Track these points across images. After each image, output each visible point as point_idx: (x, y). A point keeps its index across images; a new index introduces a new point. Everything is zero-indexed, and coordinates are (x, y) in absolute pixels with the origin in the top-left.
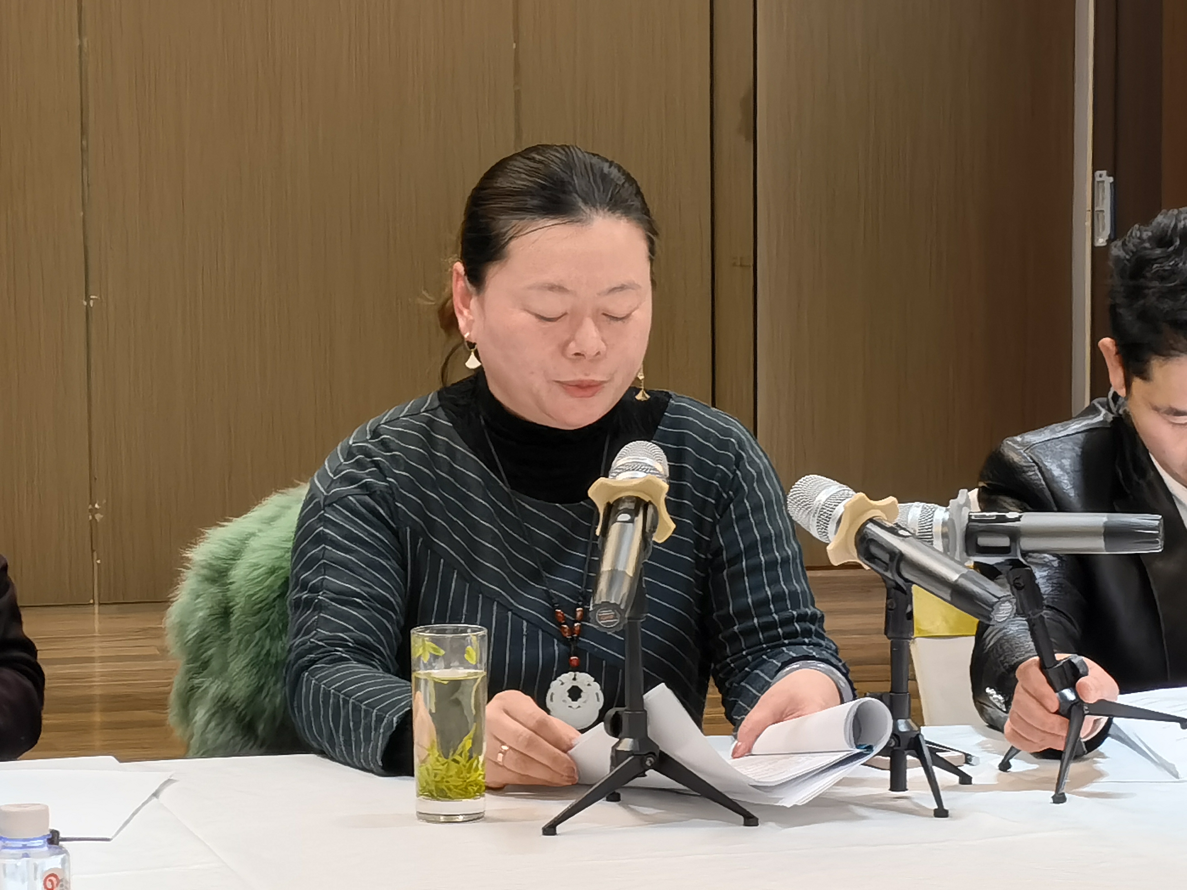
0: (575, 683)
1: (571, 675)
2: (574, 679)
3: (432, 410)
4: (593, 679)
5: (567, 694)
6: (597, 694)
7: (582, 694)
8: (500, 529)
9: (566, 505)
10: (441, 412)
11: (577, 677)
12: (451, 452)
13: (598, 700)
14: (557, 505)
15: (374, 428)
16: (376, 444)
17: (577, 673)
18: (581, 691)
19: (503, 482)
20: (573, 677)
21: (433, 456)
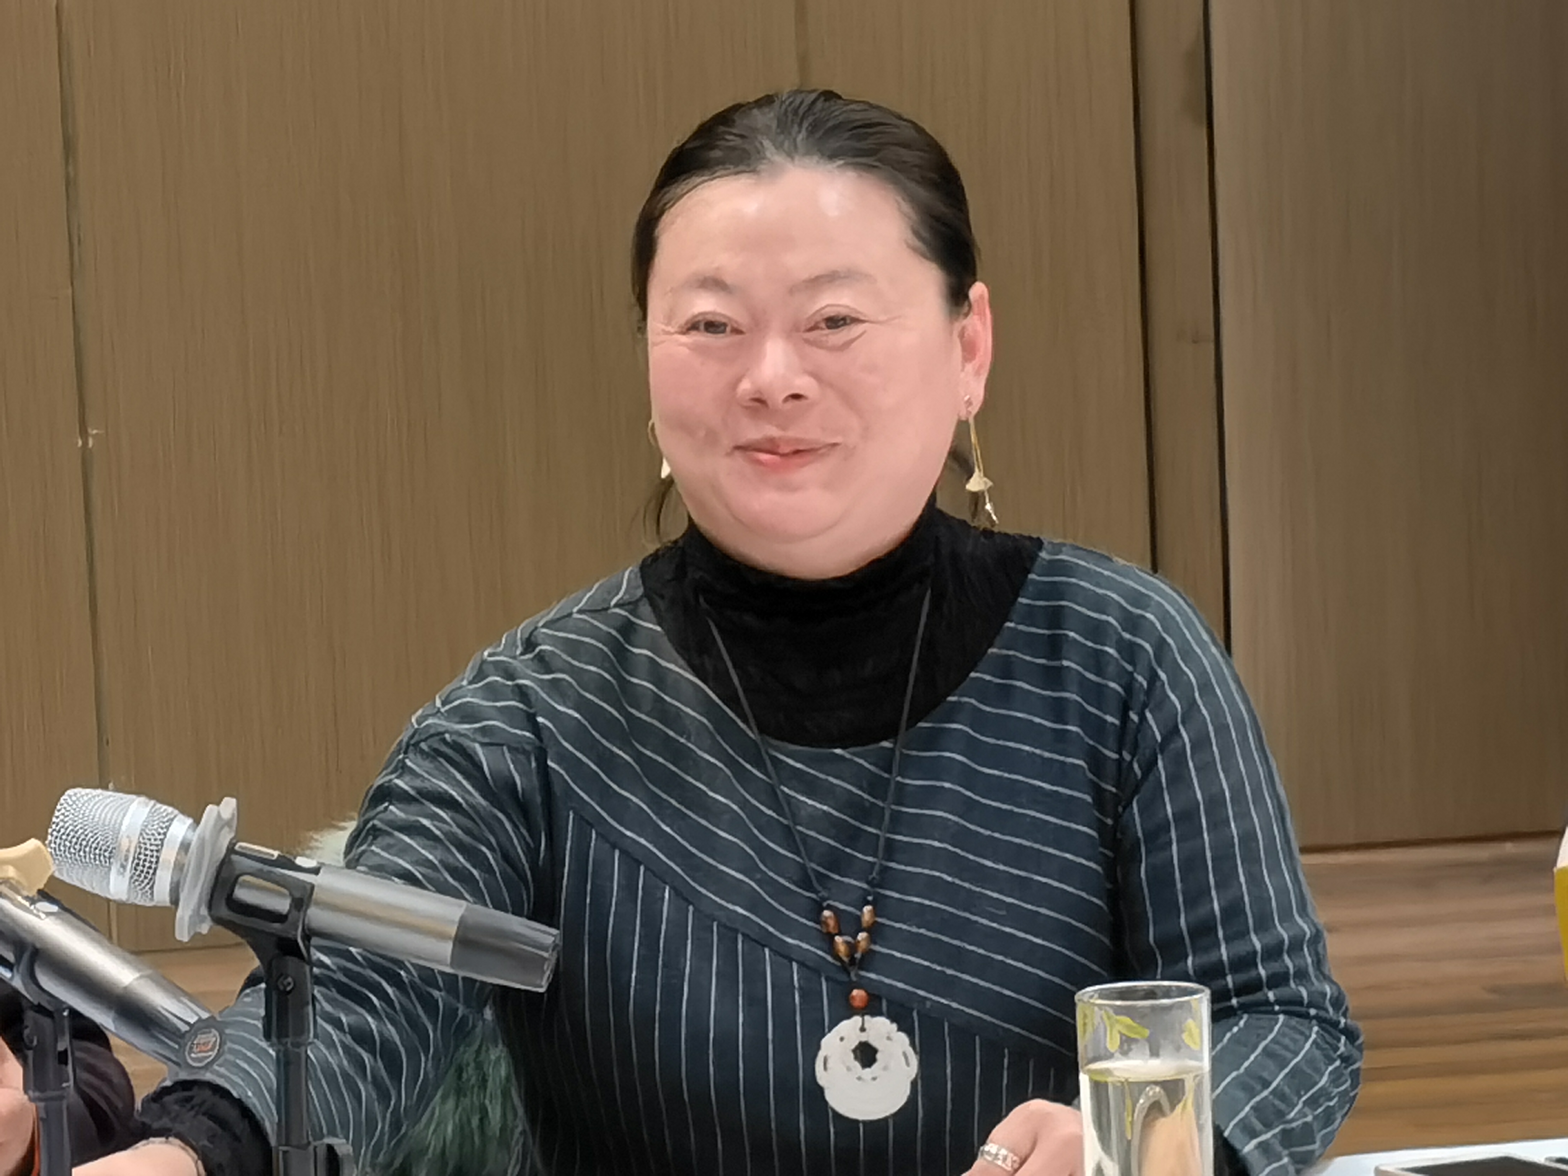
0: (864, 1037)
1: (857, 1020)
2: (863, 1029)
3: (630, 603)
4: (894, 1026)
5: (852, 1056)
6: (905, 1055)
7: (878, 1056)
8: (744, 804)
9: (852, 750)
10: (645, 608)
11: (866, 1026)
12: (658, 676)
13: (908, 1064)
14: (838, 751)
15: (526, 635)
16: (530, 663)
17: (867, 1018)
18: (874, 1051)
19: (745, 721)
20: (860, 1024)
21: (624, 684)
